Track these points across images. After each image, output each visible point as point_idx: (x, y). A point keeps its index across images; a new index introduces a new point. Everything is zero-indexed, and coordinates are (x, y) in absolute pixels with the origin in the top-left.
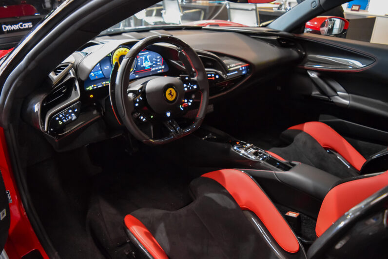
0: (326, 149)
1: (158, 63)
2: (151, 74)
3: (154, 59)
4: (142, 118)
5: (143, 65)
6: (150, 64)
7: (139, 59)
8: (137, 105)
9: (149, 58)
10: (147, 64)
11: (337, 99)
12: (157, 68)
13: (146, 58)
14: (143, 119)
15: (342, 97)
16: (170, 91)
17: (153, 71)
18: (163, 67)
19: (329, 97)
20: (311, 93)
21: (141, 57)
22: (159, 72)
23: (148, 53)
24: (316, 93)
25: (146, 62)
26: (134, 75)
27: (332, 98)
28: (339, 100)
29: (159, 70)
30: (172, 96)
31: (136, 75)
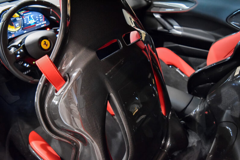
0: (169, 65)
1: (41, 20)
2: (36, 29)
3: (37, 17)
4: (25, 65)
5: (28, 22)
6: (34, 21)
7: (24, 19)
8: (18, 56)
9: (33, 17)
10: (32, 22)
11: (174, 31)
12: (40, 24)
13: (30, 17)
14: (27, 65)
15: (177, 30)
16: (45, 42)
17: (38, 26)
18: (45, 22)
19: (168, 30)
20: (157, 29)
21: (26, 17)
22: (42, 26)
23: (31, 13)
24: (160, 28)
25: (31, 20)
26: (22, 31)
27: (170, 31)
28: (175, 32)
29: (42, 25)
30: (47, 45)
31: (24, 31)
